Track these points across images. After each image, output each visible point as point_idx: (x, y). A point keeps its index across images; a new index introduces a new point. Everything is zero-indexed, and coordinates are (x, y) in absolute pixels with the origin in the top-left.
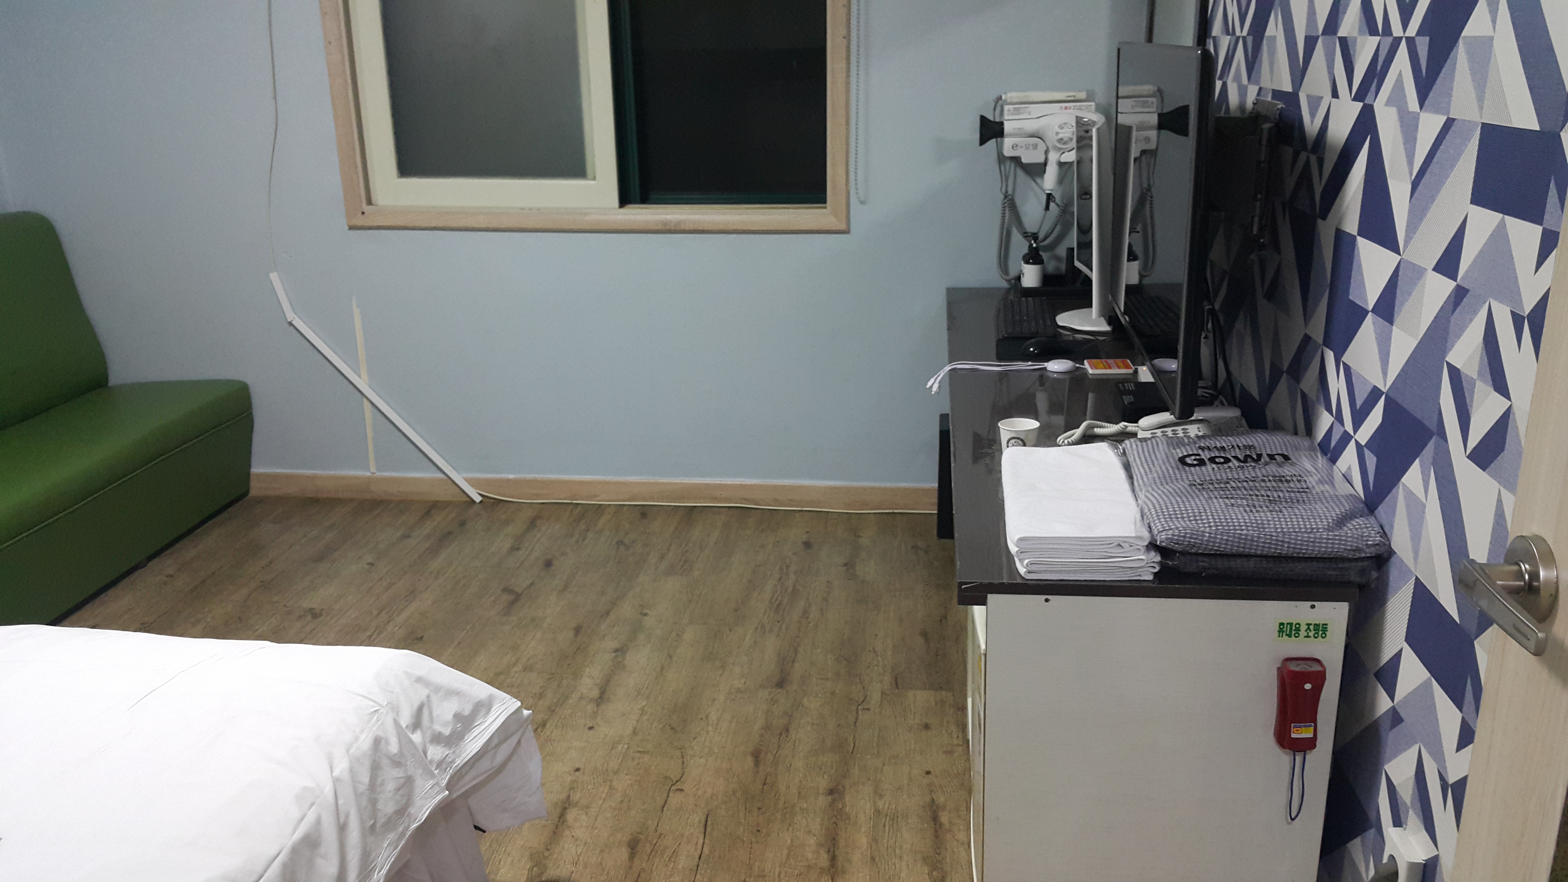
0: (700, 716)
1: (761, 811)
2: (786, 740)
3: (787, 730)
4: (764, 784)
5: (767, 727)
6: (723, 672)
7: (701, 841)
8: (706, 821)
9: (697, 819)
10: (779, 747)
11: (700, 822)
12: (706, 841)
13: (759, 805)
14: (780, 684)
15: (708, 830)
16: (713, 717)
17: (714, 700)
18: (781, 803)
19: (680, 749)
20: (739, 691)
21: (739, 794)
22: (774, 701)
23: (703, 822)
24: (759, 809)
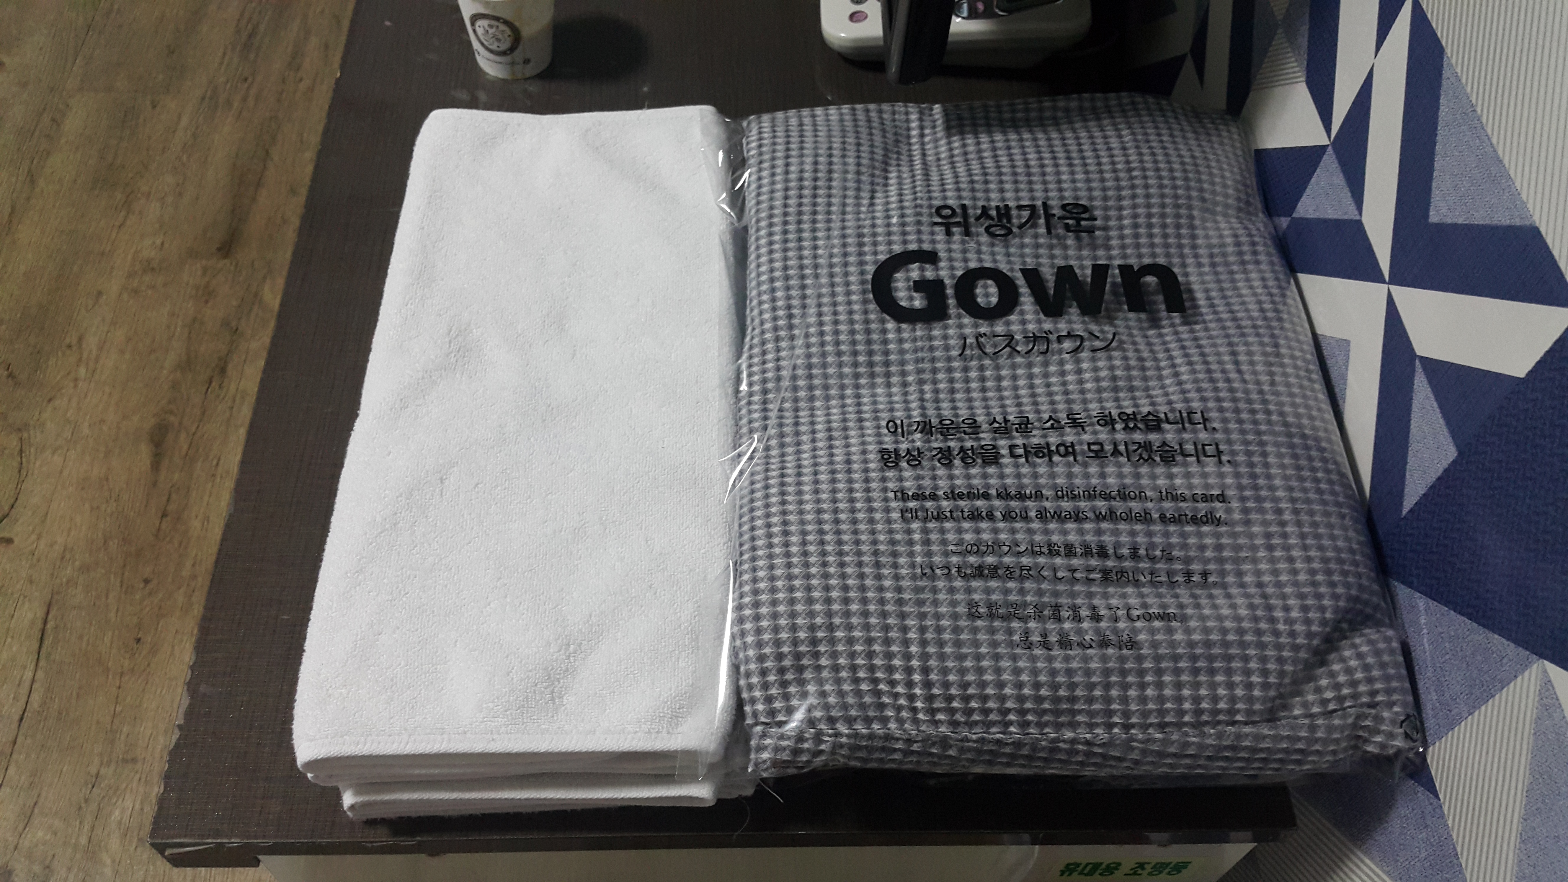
0: (68, 340)
1: (151, 586)
2: (218, 396)
3: (223, 371)
4: (164, 515)
5: (187, 365)
6: (126, 218)
7: (29, 675)
8: (45, 622)
9: (30, 615)
10: (204, 413)
11: (33, 623)
12: (40, 674)
13: (147, 571)
14: (226, 249)
15: (47, 642)
16: (92, 342)
17: (100, 293)
18: (188, 563)
19: (20, 430)
20: (149, 267)
21: (113, 545)
22: (206, 294)
23: (39, 625)
24: (147, 581)
